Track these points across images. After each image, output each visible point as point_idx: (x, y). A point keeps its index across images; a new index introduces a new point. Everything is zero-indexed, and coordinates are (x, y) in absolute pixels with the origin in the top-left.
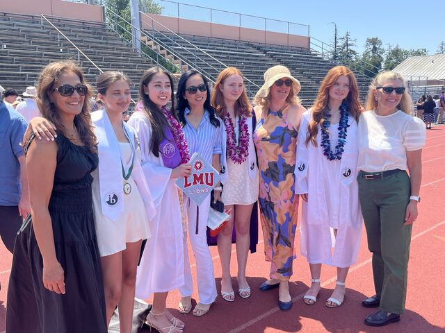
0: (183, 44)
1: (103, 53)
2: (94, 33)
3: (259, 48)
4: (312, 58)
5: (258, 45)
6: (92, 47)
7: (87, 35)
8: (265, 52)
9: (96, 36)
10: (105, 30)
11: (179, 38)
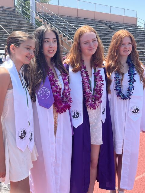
0: (60, 21)
1: (13, 26)
2: (8, 14)
3: (106, 24)
4: (138, 30)
5: (105, 22)
6: (6, 22)
7: (4, 15)
8: (109, 27)
9: (9, 16)
10: (15, 12)
11: (58, 18)
